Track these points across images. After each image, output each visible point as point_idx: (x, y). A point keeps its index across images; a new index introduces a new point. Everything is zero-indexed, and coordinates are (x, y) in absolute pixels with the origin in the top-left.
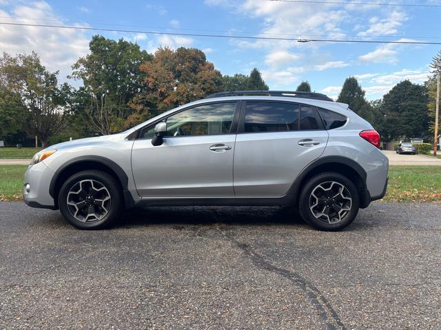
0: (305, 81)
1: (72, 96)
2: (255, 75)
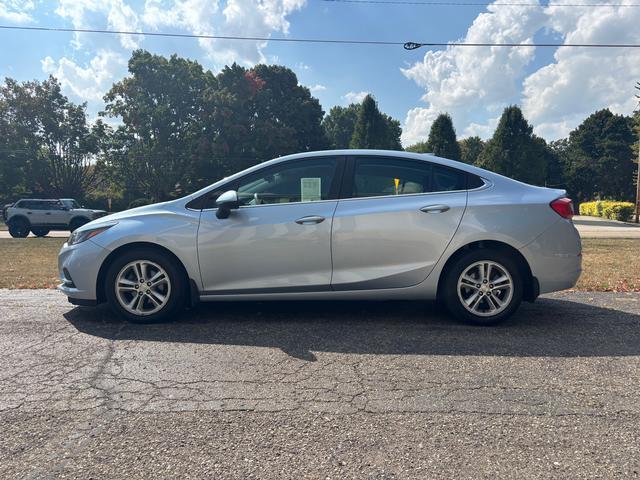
0: (444, 113)
1: (108, 139)
2: (368, 104)
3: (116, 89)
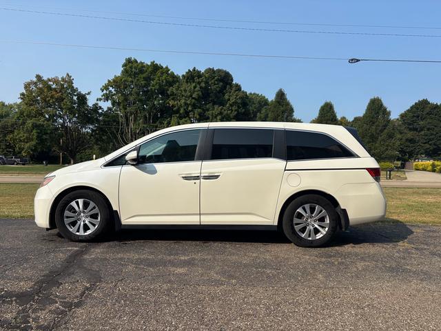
0: (328, 101)
1: (100, 116)
2: (281, 95)
3: (110, 84)
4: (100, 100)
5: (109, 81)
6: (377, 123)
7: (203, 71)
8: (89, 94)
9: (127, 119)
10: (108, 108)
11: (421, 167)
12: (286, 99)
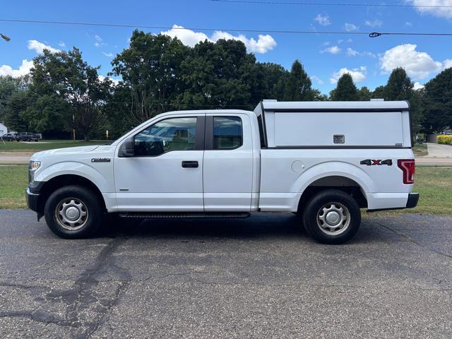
1: (111, 91)
2: (297, 67)
3: (119, 58)
4: (111, 74)
5: (118, 56)
6: (400, 96)
7: (215, 43)
8: (99, 68)
9: (139, 94)
10: (119, 82)
11: (444, 141)
12: (303, 71)
